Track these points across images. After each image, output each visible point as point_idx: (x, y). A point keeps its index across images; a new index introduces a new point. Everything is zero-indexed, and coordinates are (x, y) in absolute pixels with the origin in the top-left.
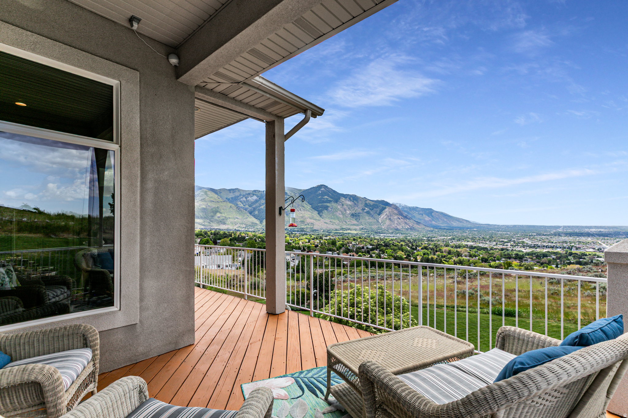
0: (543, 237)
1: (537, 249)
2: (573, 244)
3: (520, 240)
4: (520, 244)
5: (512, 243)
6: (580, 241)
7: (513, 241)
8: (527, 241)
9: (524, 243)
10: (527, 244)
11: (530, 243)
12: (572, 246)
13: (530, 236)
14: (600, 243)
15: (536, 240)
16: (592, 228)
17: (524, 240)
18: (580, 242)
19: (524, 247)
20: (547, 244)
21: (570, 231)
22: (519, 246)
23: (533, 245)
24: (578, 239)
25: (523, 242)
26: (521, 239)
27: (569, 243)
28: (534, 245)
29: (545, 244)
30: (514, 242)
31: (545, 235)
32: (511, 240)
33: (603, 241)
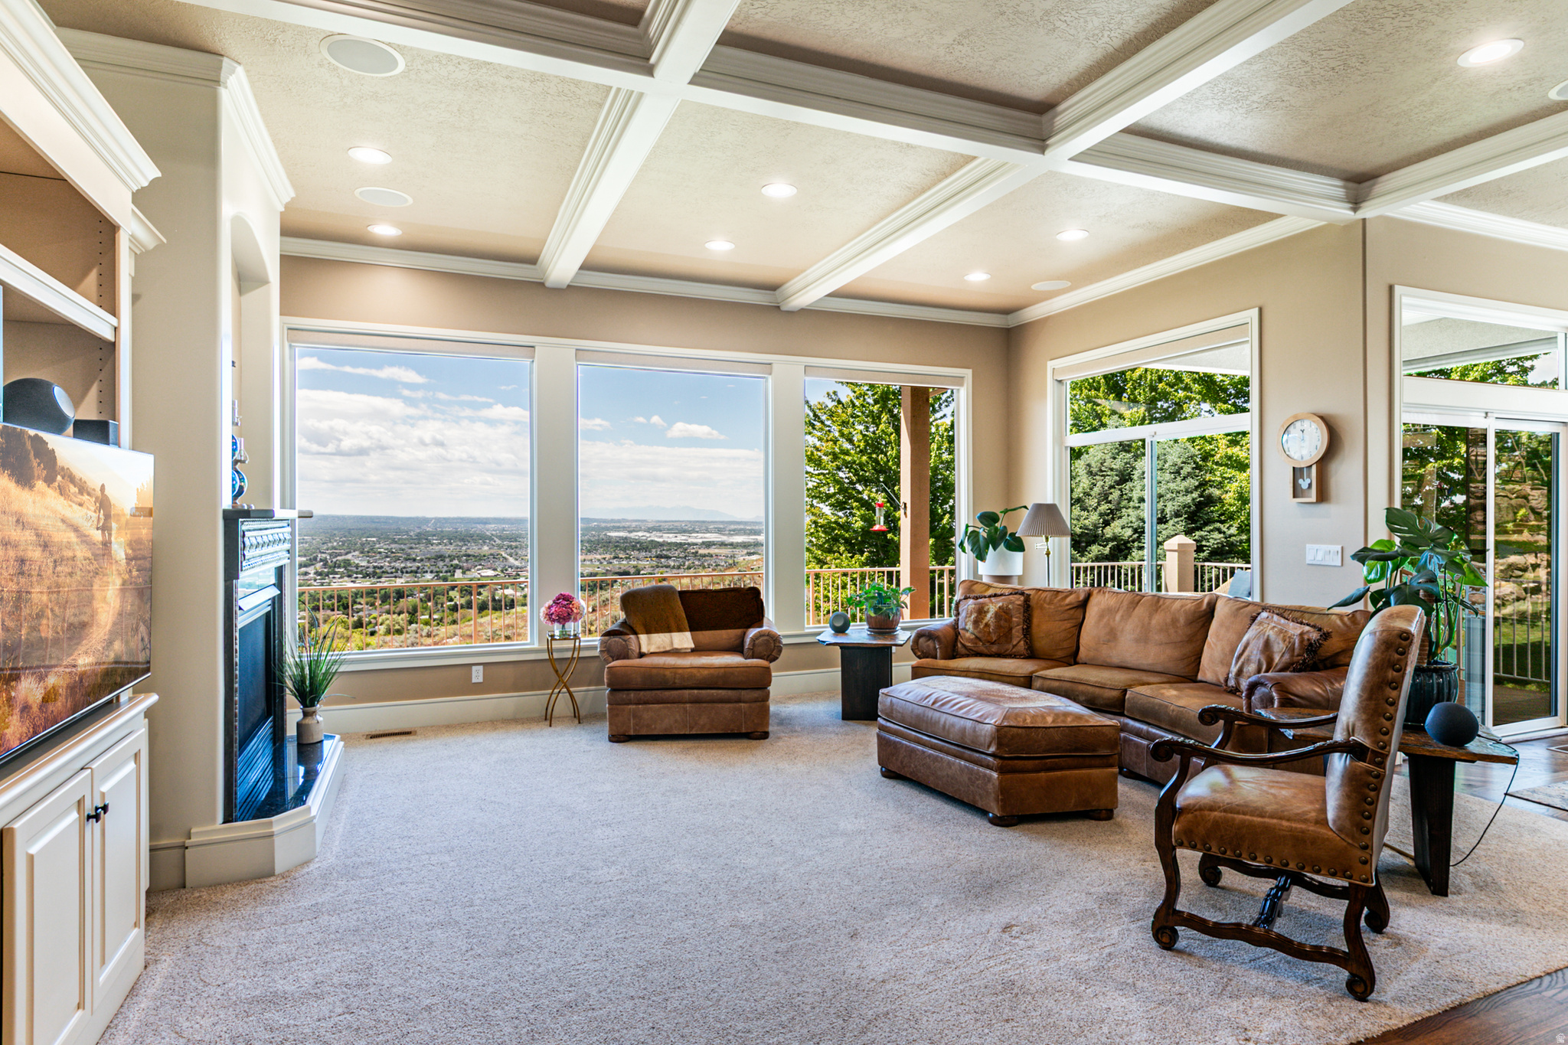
0: (393, 546)
1: (383, 579)
2: (456, 562)
3: (339, 558)
4: (339, 567)
5: (319, 565)
6: (469, 552)
7: (321, 560)
8: (356, 559)
9: (350, 565)
10: (357, 566)
11: (364, 564)
12: (456, 567)
13: (363, 544)
14: (504, 555)
15: (378, 556)
16: (490, 523)
17: (349, 557)
18: (469, 556)
19: (349, 576)
20: (403, 565)
21: (448, 529)
22: (337, 573)
23: (371, 570)
24: (464, 548)
25: (347, 563)
26: (340, 555)
27: (447, 560)
28: (374, 567)
29: (397, 565)
30: (325, 561)
31: (396, 543)
32: (315, 559)
33: (508, 551)
